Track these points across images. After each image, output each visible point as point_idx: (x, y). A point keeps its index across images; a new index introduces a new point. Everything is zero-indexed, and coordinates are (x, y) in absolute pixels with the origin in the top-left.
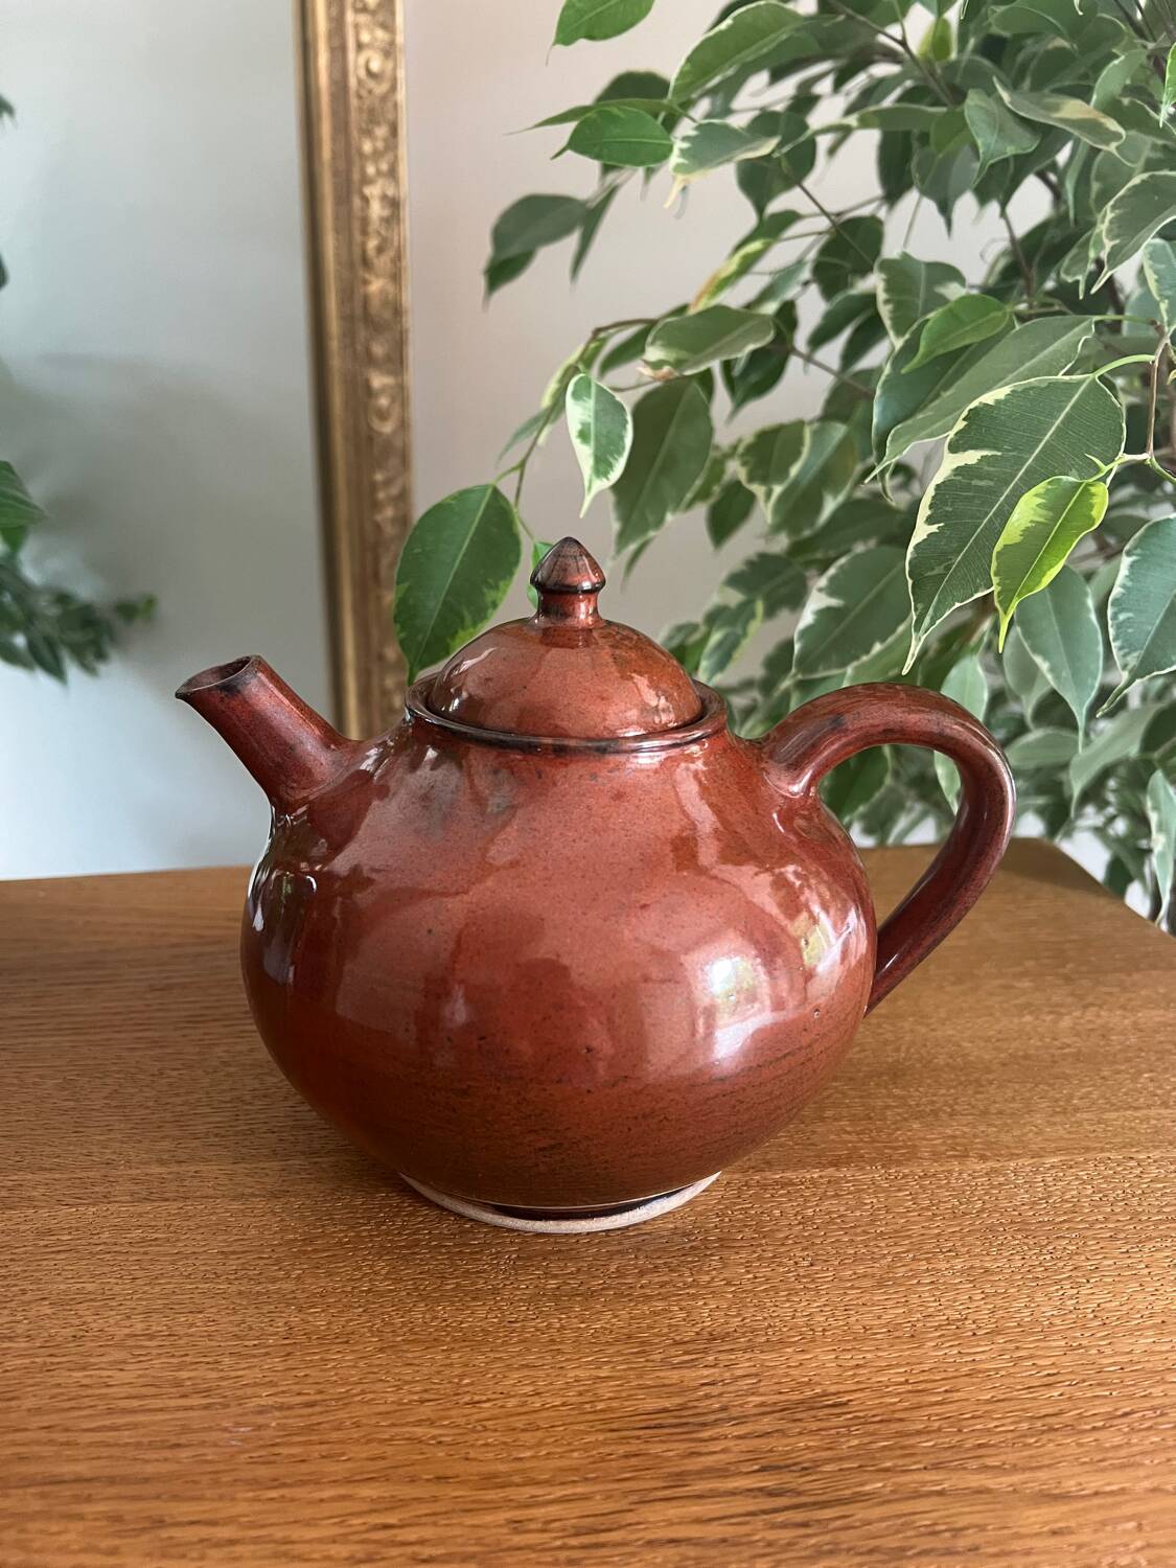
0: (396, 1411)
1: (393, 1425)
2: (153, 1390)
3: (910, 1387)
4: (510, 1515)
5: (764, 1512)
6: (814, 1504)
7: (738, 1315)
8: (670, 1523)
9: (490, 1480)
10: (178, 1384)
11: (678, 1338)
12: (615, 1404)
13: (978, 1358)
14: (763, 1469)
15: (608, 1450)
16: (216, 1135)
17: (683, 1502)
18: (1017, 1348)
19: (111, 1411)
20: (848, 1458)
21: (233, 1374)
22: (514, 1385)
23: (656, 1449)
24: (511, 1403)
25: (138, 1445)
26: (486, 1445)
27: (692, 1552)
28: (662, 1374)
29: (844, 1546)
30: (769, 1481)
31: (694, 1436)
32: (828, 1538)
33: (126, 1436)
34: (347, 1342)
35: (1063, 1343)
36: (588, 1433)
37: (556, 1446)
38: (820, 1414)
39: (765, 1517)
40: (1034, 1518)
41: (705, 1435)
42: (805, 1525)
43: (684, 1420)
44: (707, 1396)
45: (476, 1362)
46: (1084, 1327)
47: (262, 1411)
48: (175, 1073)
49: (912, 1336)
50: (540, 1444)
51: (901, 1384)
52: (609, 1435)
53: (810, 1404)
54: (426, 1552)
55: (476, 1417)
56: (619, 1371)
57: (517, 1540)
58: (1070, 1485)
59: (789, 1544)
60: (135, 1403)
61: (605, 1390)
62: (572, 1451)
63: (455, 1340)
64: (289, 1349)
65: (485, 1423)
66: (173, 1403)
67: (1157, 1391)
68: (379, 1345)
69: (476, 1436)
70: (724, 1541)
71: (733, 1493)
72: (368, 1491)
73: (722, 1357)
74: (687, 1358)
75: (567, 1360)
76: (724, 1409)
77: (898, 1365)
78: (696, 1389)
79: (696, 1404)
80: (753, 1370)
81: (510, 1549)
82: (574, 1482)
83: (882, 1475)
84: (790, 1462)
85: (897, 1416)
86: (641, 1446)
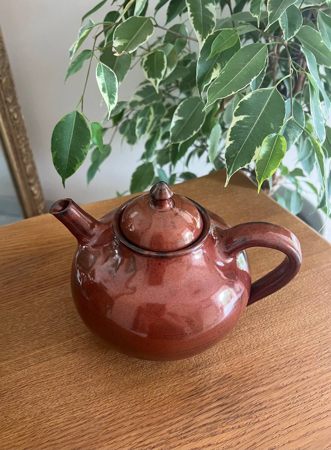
0: (131, 409)
1: (132, 414)
2: (70, 422)
3: (243, 368)
4: (167, 429)
5: (221, 411)
6: (231, 406)
7: (201, 357)
8: (202, 421)
9: (160, 422)
10: (75, 418)
11: (189, 368)
12: (181, 392)
13: (256, 355)
14: (218, 400)
15: (183, 405)
16: (49, 335)
17: (204, 414)
18: (263, 350)
19: (62, 431)
20: (235, 391)
21: (88, 411)
22: (156, 394)
23: (193, 402)
24: (157, 398)
25: (73, 438)
26: (156, 412)
27: (209, 426)
28: (189, 380)
29: (240, 415)
30: (220, 403)
31: (201, 395)
32: (236, 414)
33: (69, 437)
34: (112, 393)
35: (272, 345)
36: (177, 402)
37: (172, 408)
38: (226, 381)
39: (221, 412)
40: (276, 395)
41: (203, 394)
42: (230, 412)
43: (197, 392)
44: (201, 383)
45: (145, 390)
46: (276, 339)
47: (99, 419)
48: (27, 315)
49: (241, 353)
50: (167, 408)
51: (241, 367)
52: (182, 401)
53: (224, 379)
54: (152, 445)
55: (150, 405)
56: (179, 382)
57: (171, 435)
58: (281, 385)
59: (229, 418)
60: (67, 427)
61: (177, 389)
62: (176, 408)
63: (137, 385)
64: (98, 399)
65: (153, 406)
66: (76, 424)
67: (294, 353)
68: (120, 391)
69: (152, 411)
70: (215, 421)
71: (214, 408)
72: (133, 434)
73: (201, 371)
74: (193, 374)
75: (166, 383)
76: (205, 386)
77: (240, 362)
78: (197, 382)
79: (199, 386)
80: (209, 373)
81: (170, 438)
82: (178, 416)
83: (243, 394)
84: (223, 396)
85: (243, 376)
86: (190, 402)
